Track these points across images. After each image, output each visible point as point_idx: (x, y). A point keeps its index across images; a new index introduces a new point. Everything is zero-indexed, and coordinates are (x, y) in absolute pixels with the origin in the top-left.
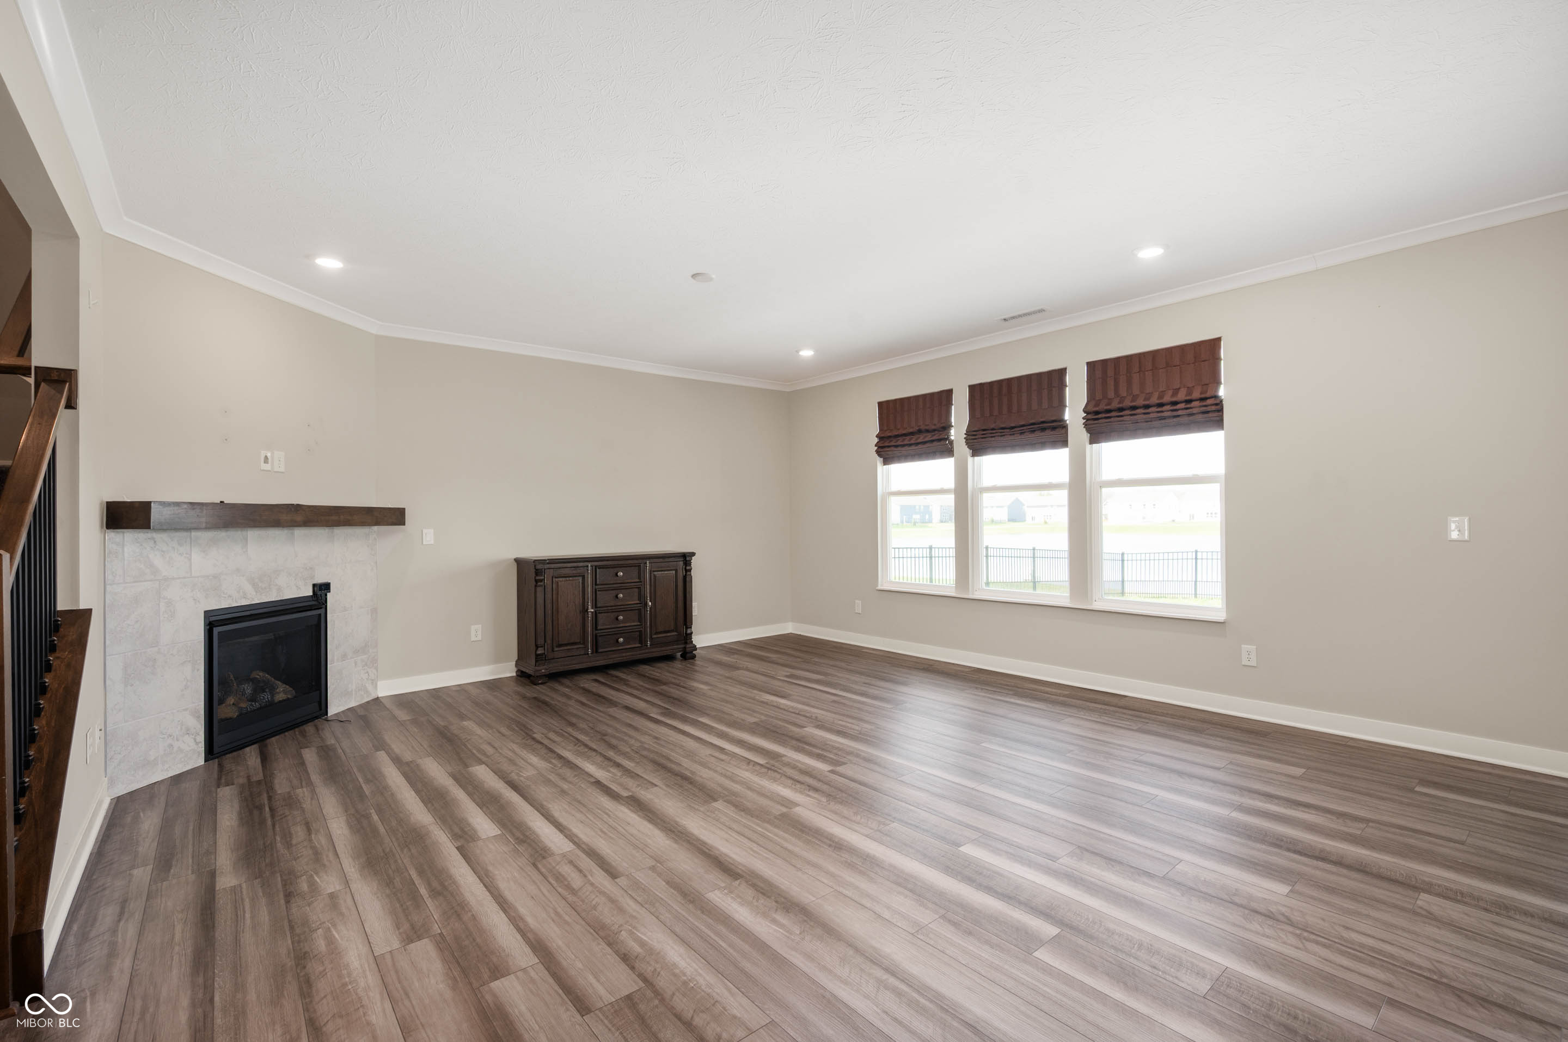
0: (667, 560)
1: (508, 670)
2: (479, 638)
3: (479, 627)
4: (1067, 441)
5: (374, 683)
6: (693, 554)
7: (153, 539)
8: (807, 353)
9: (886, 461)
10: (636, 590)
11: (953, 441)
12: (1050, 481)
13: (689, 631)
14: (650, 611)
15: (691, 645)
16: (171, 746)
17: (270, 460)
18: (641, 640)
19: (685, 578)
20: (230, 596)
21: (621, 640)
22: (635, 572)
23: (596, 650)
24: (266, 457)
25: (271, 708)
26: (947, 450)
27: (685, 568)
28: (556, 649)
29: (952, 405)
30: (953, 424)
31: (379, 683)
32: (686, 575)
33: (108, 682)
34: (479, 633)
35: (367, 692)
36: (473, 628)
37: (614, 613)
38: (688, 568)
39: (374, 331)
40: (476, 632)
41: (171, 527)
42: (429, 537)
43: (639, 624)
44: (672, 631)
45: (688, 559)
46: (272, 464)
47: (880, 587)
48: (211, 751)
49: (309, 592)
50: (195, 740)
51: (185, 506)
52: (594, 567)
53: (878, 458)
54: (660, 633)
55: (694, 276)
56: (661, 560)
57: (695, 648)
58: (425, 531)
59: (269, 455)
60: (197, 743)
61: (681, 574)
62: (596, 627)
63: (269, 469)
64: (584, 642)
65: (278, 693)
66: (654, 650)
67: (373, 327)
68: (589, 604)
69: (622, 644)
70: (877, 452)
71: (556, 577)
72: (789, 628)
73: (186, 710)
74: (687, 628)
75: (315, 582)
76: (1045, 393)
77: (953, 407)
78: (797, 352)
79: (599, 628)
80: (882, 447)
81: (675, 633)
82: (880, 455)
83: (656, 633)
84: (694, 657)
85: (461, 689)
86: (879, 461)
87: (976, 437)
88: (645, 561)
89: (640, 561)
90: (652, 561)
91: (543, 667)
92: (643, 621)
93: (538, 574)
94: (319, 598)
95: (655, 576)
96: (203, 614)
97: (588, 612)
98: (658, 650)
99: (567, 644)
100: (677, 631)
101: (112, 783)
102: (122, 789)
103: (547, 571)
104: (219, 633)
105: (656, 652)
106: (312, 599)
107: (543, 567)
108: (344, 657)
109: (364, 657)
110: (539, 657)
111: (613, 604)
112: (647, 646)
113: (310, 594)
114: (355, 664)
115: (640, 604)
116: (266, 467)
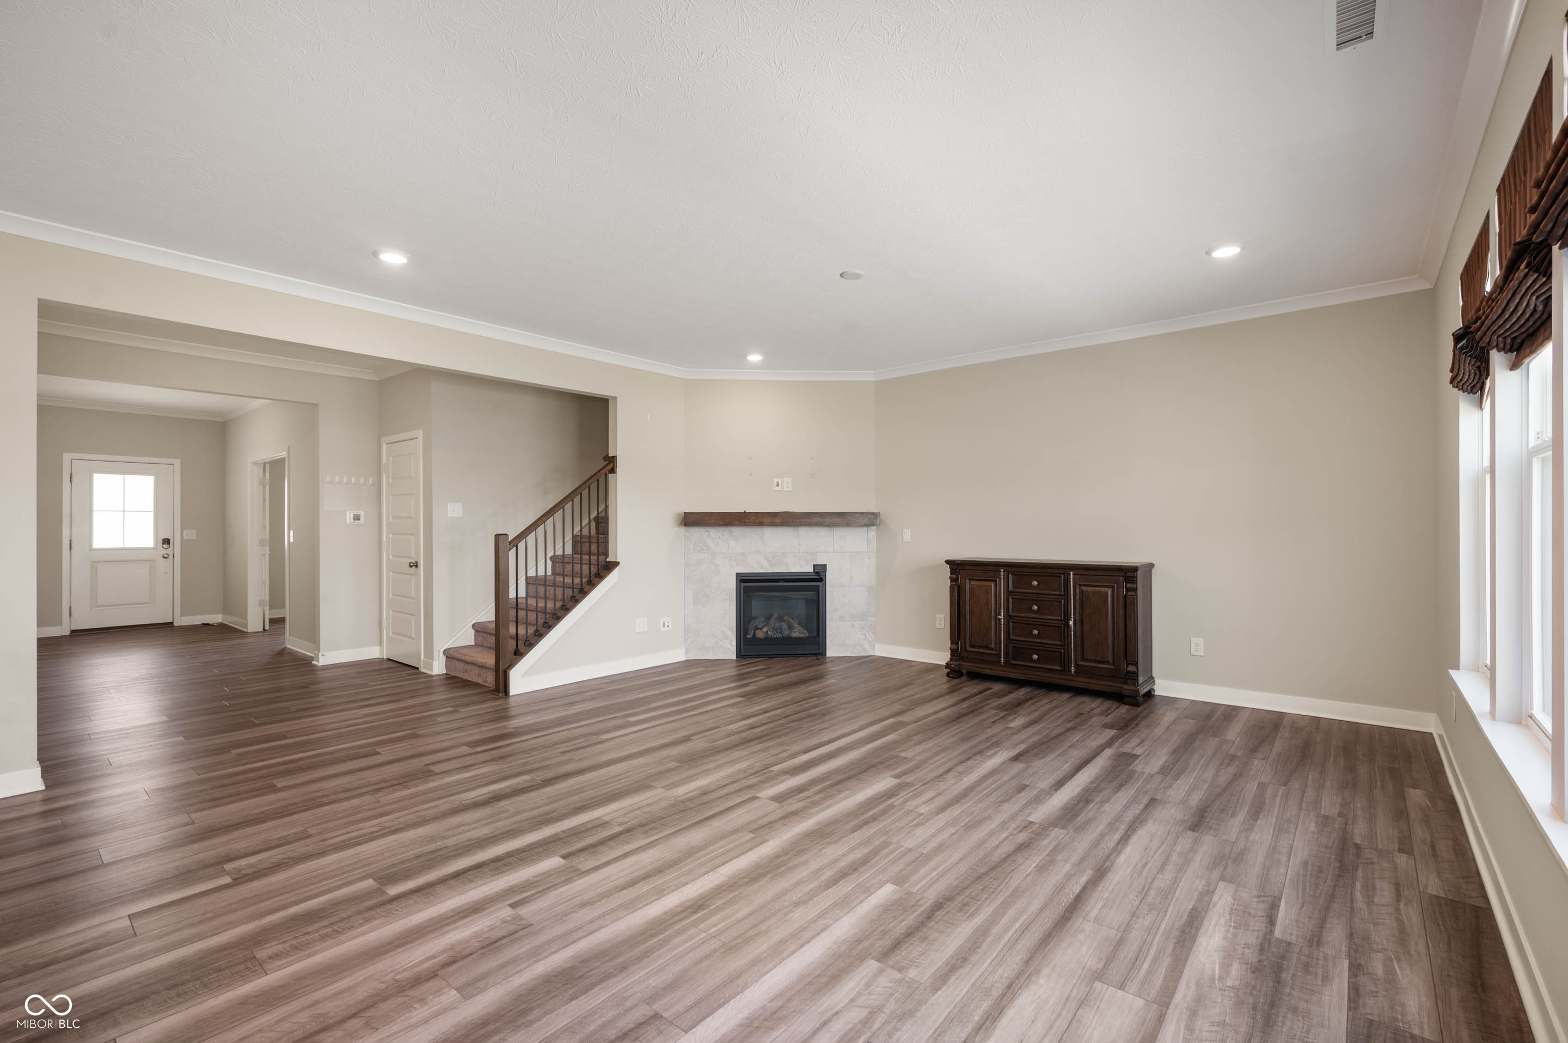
0: (1097, 573)
2: (942, 627)
3: (942, 616)
5: (871, 645)
7: (708, 531)
10: (1058, 604)
13: (1131, 669)
14: (1075, 632)
15: (1134, 688)
16: (717, 643)
17: (780, 484)
18: (1064, 664)
19: (1125, 598)
20: (752, 566)
21: (1035, 657)
22: (1056, 582)
23: (1009, 662)
24: (778, 482)
25: (789, 641)
27: (1126, 586)
28: (969, 649)
31: (875, 645)
32: (1127, 595)
33: (685, 602)
34: (943, 622)
35: (863, 649)
36: (938, 617)
37: (1029, 626)
38: (1132, 586)
39: (872, 378)
40: (940, 621)
42: (907, 535)
43: (1059, 643)
44: (1107, 663)
45: (1130, 574)
46: (782, 486)
48: (740, 655)
49: (811, 569)
50: (730, 644)
52: (1007, 573)
54: (1090, 661)
58: (904, 531)
59: (780, 481)
60: (732, 646)
62: (1009, 636)
63: (780, 490)
64: (997, 649)
65: (796, 632)
66: (1079, 679)
67: (869, 376)
68: (1003, 611)
69: (1034, 661)
71: (971, 580)
73: (726, 625)
74: (1127, 664)
75: (815, 563)
79: (1012, 638)
81: (1112, 667)
83: (1084, 660)
84: (1136, 704)
88: (1069, 571)
89: (1061, 571)
91: (954, 663)
92: (1066, 641)
93: (952, 573)
94: (819, 574)
95: (1083, 591)
96: (735, 575)
97: (1000, 619)
98: (1085, 680)
99: (980, 647)
100: (1114, 664)
101: (687, 652)
102: (692, 657)
103: (961, 572)
104: (744, 586)
105: (1082, 682)
106: (813, 574)
107: (957, 567)
108: (842, 619)
109: (861, 622)
110: (953, 652)
111: (1028, 615)
112: (1071, 672)
113: (812, 571)
114: (853, 626)
115: (1061, 620)
116: (779, 488)
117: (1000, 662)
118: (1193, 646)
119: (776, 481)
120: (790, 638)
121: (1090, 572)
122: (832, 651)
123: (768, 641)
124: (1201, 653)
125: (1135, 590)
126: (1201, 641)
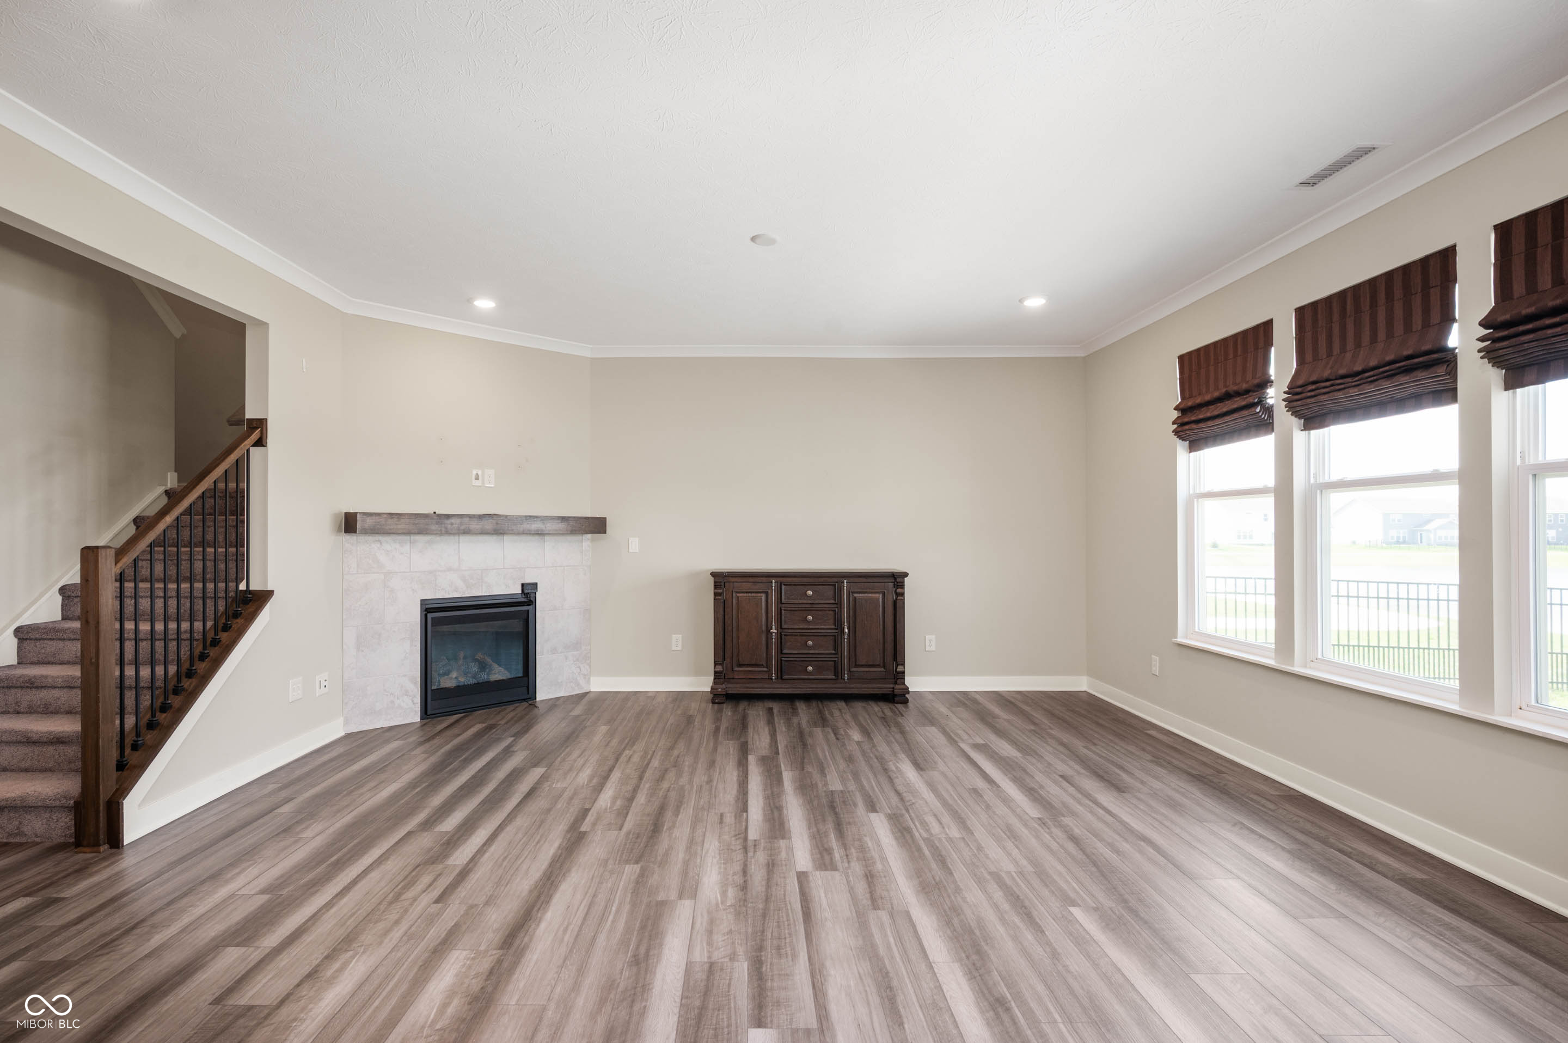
0: (869, 580)
1: (705, 684)
2: (679, 648)
3: (679, 637)
4: (1455, 390)
5: (587, 679)
6: (906, 575)
7: (379, 541)
8: (1035, 303)
9: (1194, 445)
10: (831, 612)
11: (1272, 406)
12: (1436, 468)
13: (900, 669)
14: (849, 639)
15: (902, 687)
16: (392, 702)
17: (480, 477)
18: (837, 672)
19: (895, 603)
20: (441, 589)
21: (810, 668)
22: (829, 591)
23: (780, 677)
24: (477, 475)
25: (487, 687)
26: (1265, 424)
27: (896, 591)
28: (736, 669)
29: (1272, 345)
30: (1273, 378)
31: (592, 679)
32: (896, 599)
33: (344, 646)
34: (680, 643)
35: (578, 684)
36: (674, 637)
37: (804, 638)
38: (899, 591)
39: (588, 354)
40: (677, 642)
41: (374, 531)
42: (634, 545)
43: (833, 652)
44: (878, 666)
45: (898, 580)
46: (483, 480)
47: (1181, 639)
48: (425, 713)
49: (518, 590)
50: (413, 701)
51: (385, 516)
52: (779, 584)
53: (1179, 442)
54: (862, 666)
55: (753, 239)
56: (864, 580)
57: (906, 690)
58: (631, 539)
59: (480, 473)
60: (411, 704)
61: (891, 597)
62: (781, 650)
63: (480, 485)
64: (768, 665)
65: (495, 674)
66: (852, 685)
68: (773, 624)
69: (810, 673)
70: (1176, 432)
71: (737, 592)
72: (1080, 684)
73: (405, 676)
74: (897, 665)
75: (522, 582)
76: (1417, 301)
77: (1273, 349)
78: (1021, 301)
79: (785, 651)
80: (1183, 424)
81: (883, 669)
82: (1180, 437)
83: (856, 666)
84: (906, 702)
85: (651, 697)
86: (1181, 448)
87: (1303, 395)
88: (842, 579)
89: (835, 580)
90: (852, 580)
91: (721, 686)
92: (839, 649)
93: (716, 587)
94: (528, 596)
95: (855, 598)
96: (419, 602)
97: (772, 633)
98: (858, 685)
99: (748, 665)
100: (884, 667)
101: (347, 722)
102: (354, 729)
103: (727, 584)
104: (432, 618)
105: (855, 688)
106: (520, 596)
107: (722, 580)
108: (554, 651)
109: (575, 653)
110: (717, 675)
111: (801, 626)
112: (844, 679)
113: (520, 592)
114: (566, 658)
115: (836, 629)
116: (478, 483)
117: (772, 679)
118: (927, 643)
119: (474, 472)
120: (488, 683)
121: (861, 580)
122: (543, 693)
123: (460, 691)
124: (933, 648)
125: (903, 594)
126: (933, 637)
